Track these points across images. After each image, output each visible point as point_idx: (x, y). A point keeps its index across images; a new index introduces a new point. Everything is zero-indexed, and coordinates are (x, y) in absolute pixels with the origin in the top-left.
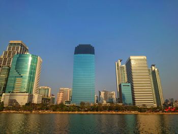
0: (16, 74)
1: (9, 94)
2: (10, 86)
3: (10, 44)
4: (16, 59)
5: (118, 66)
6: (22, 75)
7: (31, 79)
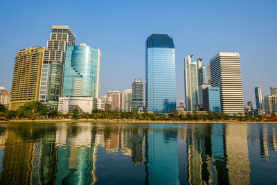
0: (73, 72)
1: (68, 98)
2: (67, 88)
3: (53, 29)
4: (71, 52)
5: (187, 63)
6: (81, 74)
7: (93, 80)
